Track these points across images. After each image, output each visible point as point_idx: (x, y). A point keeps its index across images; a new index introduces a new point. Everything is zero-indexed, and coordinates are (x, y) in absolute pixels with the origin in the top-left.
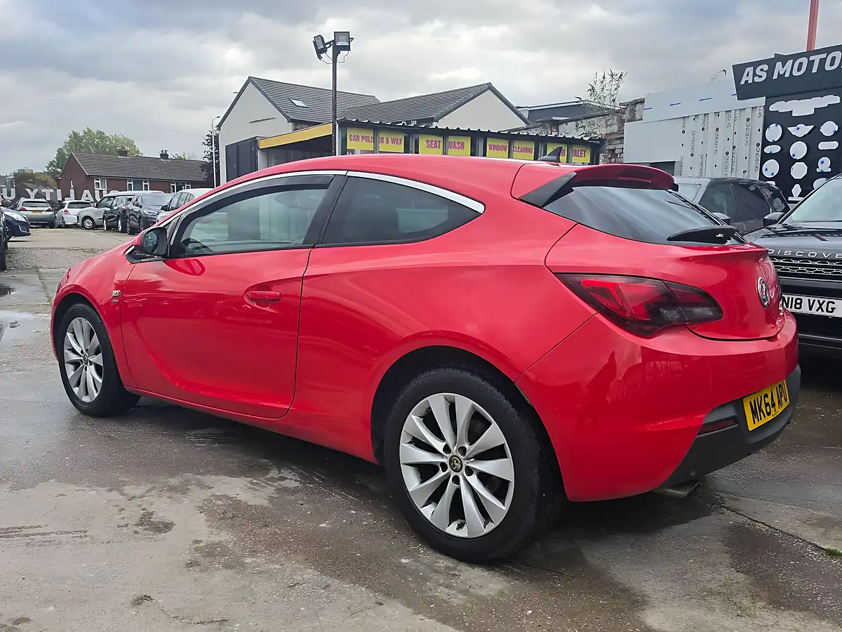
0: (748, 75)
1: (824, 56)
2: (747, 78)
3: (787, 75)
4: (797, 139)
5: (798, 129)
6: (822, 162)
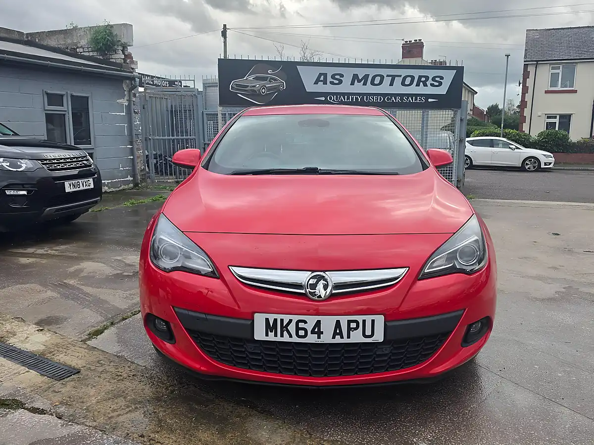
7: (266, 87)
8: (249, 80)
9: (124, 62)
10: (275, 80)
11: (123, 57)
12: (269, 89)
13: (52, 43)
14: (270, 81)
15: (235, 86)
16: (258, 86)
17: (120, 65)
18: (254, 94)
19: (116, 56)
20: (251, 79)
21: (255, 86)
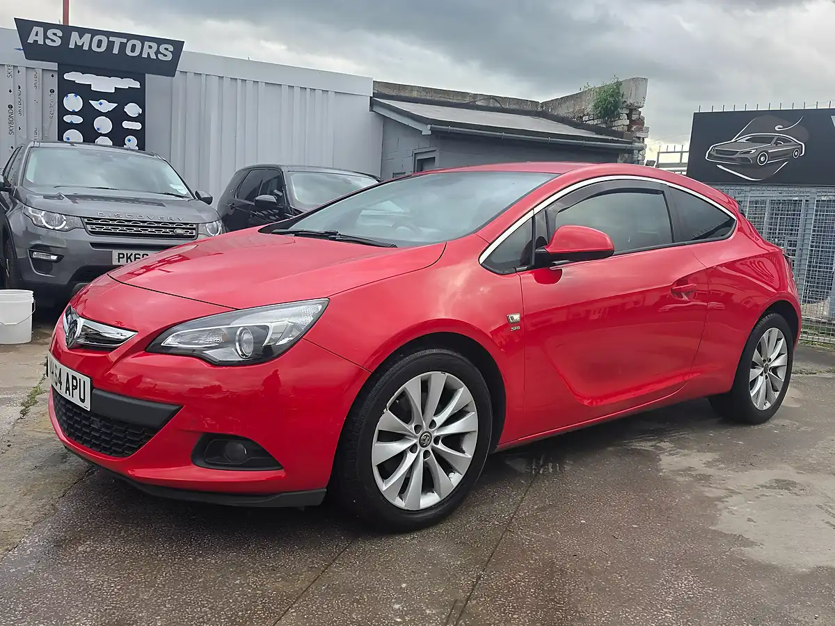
0: (37, 35)
1: (125, 41)
2: (36, 36)
3: (86, 48)
4: (101, 114)
5: (101, 104)
6: (129, 140)
7: (767, 152)
8: (741, 143)
9: (628, 130)
10: (785, 141)
11: (627, 122)
12: (773, 156)
13: (562, 111)
14: (776, 144)
15: (714, 153)
16: (753, 151)
17: (620, 134)
18: (746, 164)
19: (620, 122)
20: (744, 140)
21: (748, 152)
